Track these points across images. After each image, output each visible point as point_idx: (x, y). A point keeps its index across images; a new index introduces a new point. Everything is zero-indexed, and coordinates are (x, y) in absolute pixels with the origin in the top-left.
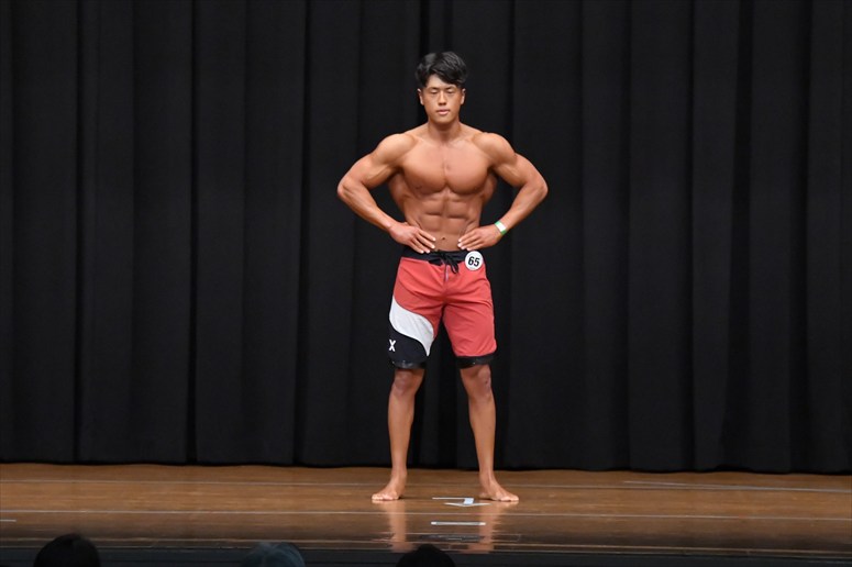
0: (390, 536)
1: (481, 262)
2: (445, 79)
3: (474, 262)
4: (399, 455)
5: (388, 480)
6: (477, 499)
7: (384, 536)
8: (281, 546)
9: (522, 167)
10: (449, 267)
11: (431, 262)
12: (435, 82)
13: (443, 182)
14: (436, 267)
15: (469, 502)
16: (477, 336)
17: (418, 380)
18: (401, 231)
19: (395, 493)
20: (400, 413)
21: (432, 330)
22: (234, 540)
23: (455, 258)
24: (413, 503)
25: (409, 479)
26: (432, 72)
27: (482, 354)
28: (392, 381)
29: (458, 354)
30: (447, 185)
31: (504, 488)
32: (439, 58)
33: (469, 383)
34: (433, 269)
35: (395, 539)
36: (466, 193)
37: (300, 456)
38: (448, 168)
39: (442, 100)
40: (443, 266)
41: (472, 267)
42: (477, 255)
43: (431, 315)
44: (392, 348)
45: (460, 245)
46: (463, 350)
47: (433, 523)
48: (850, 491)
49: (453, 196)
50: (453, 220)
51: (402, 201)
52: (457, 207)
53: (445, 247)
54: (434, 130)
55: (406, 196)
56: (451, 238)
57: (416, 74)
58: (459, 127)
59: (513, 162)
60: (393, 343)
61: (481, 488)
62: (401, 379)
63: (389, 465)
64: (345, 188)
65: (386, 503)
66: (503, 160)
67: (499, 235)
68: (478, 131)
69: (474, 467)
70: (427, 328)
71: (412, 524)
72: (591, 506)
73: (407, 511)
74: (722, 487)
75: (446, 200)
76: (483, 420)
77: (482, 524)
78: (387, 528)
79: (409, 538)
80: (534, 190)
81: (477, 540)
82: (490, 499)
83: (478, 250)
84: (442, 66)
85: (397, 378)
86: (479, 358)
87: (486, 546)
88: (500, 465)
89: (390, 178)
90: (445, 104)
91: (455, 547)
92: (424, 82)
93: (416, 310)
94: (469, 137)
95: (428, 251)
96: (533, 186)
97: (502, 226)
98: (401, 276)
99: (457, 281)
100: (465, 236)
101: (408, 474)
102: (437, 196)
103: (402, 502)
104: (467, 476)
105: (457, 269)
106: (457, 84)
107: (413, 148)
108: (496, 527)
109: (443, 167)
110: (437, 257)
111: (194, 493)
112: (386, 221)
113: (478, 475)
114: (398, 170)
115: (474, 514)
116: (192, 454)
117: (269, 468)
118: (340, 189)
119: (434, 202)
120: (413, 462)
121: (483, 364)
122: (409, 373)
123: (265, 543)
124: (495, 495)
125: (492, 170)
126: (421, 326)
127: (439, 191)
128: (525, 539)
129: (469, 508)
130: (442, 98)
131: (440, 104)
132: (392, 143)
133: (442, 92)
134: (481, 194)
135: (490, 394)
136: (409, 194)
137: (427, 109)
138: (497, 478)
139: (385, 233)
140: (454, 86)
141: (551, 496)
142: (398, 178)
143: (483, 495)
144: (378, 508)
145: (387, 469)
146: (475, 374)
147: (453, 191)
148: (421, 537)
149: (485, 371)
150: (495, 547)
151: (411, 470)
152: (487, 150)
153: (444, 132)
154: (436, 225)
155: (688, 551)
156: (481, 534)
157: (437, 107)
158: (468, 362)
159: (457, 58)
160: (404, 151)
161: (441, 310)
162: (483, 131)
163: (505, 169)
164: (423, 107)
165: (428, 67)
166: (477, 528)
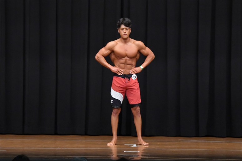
0: (112, 155)
1: (136, 77)
2: (126, 25)
3: (134, 77)
4: (115, 132)
5: (112, 139)
6: (137, 145)
7: (111, 155)
8: (81, 158)
9: (147, 50)
10: (127, 79)
11: (122, 78)
12: (123, 26)
13: (125, 55)
14: (124, 79)
15: (135, 145)
16: (136, 98)
17: (119, 111)
18: (114, 69)
19: (114, 143)
20: (114, 121)
21: (123, 97)
22: (68, 156)
23: (129, 76)
24: (119, 146)
25: (118, 139)
26: (122, 24)
27: (137, 103)
28: (112, 111)
29: (130, 104)
30: (126, 55)
31: (145, 141)
32: (124, 20)
33: (134, 112)
34: (123, 79)
35: (114, 156)
36: (132, 58)
37: (87, 132)
38: (127, 51)
39: (125, 32)
40: (125, 79)
41: (134, 79)
42: (135, 75)
43: (122, 93)
44: (112, 102)
45: (130, 73)
46: (132, 102)
47: (125, 151)
48: (241, 142)
49: (128, 59)
50: (128, 66)
51: (114, 60)
52: (129, 62)
53: (126, 73)
54: (122, 40)
55: (115, 59)
56: (128, 71)
57: (117, 24)
58: (129, 39)
59: (145, 49)
60: (112, 101)
61: (138, 142)
62: (115, 111)
63: (112, 135)
64: (97, 57)
65: (111, 146)
66: (142, 48)
67: (141, 70)
68: (134, 40)
69: (136, 136)
70: (122, 96)
71: (118, 152)
72: (170, 147)
73: (117, 148)
74: (206, 141)
75: (126, 60)
76: (138, 122)
77: (139, 152)
78: (112, 153)
79: (118, 156)
80: (151, 57)
81: (137, 156)
82: (141, 145)
83: (135, 74)
84: (125, 22)
85: (113, 111)
86: (136, 104)
87: (139, 158)
88: (143, 135)
89: (110, 54)
90: (126, 33)
91: (131, 158)
92: (119, 26)
93: (118, 91)
94: (133, 42)
95: (121, 75)
96: (151, 56)
97: (142, 67)
98: (114, 81)
99: (130, 83)
100: (132, 70)
101: (118, 138)
102: (123, 59)
103: (116, 145)
104: (134, 138)
105: (130, 79)
106: (129, 27)
107: (117, 45)
108: (142, 153)
109: (125, 50)
110: (124, 76)
111: (56, 143)
112: (109, 66)
113: (137, 138)
114: (112, 51)
115: (136, 149)
116: (56, 132)
117: (78, 136)
118: (96, 57)
119: (123, 61)
120: (119, 134)
121: (138, 106)
122: (117, 109)
123: (77, 157)
124: (142, 143)
125: (139, 51)
126: (120, 96)
127: (124, 57)
128: (151, 156)
129: (135, 147)
130: (124, 31)
131: (124, 33)
132: (110, 44)
133: (125, 29)
134: (136, 58)
135: (140, 115)
136: (115, 58)
137: (120, 34)
138: (143, 139)
139: (109, 70)
140: (128, 28)
141: (158, 144)
142: (112, 54)
143: (139, 143)
144: (108, 147)
145: (112, 136)
146: (136, 109)
147: (128, 57)
148: (121, 155)
149: (138, 108)
150: (142, 158)
151: (118, 136)
152: (138, 45)
153: (125, 40)
154: (123, 67)
155: (197, 159)
156: (138, 155)
157: (123, 34)
158: (133, 106)
159: (129, 20)
160: (114, 46)
161: (125, 91)
162: (136, 40)
163: (143, 51)
164: (119, 33)
165: (121, 22)
166: (137, 153)
